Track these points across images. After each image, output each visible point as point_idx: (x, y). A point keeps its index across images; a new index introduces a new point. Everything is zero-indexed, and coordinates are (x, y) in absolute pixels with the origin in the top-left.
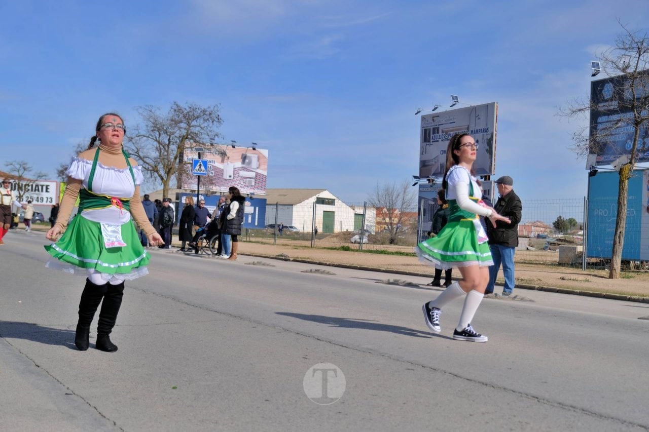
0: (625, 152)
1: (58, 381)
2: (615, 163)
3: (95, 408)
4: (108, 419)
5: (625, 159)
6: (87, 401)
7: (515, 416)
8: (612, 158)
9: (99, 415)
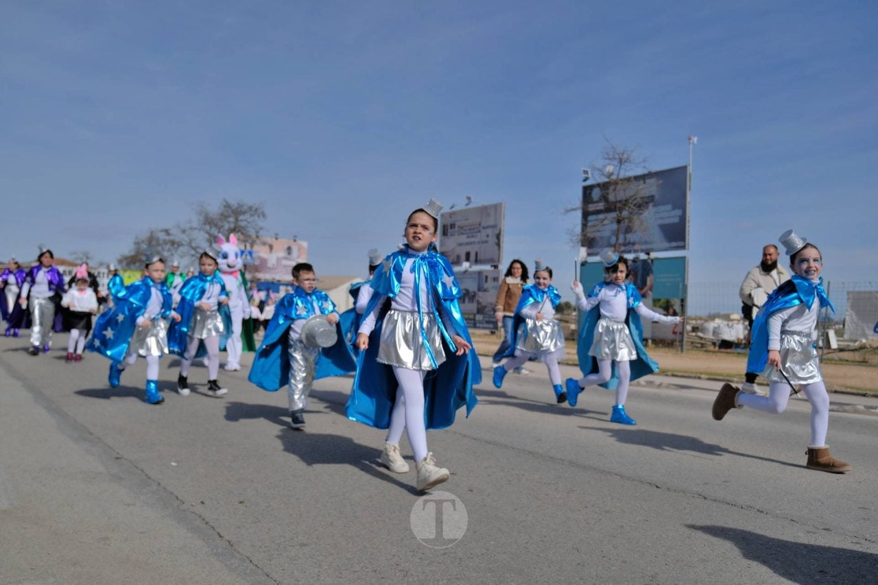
1: (110, 447)
4: (154, 481)
6: (135, 464)
9: (144, 477)
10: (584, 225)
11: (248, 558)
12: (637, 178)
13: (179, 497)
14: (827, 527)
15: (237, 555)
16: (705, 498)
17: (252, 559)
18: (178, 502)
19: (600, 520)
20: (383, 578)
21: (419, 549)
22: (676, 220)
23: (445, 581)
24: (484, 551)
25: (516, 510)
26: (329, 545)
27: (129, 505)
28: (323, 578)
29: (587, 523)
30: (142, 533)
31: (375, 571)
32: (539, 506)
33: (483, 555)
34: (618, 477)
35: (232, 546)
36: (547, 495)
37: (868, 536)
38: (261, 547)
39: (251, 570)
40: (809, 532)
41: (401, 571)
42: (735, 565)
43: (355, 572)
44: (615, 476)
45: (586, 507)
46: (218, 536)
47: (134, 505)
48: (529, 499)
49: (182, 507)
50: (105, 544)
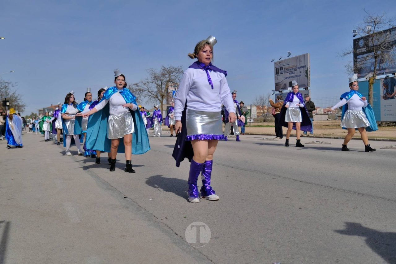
0: (371, 71)
1: (121, 192)
2: (366, 77)
3: (137, 203)
4: (143, 208)
5: (370, 75)
6: (133, 200)
7: (323, 197)
8: (365, 74)
9: (138, 206)
10: (355, 62)
12: (385, 31)
13: (155, 216)
15: (184, 243)
18: (155, 218)
19: (373, 222)
20: (258, 254)
21: (275, 239)
23: (290, 255)
24: (310, 240)
25: (326, 218)
26: (229, 237)
27: (132, 220)
28: (228, 254)
30: (139, 233)
31: (254, 250)
32: (338, 216)
33: (309, 242)
34: (382, 199)
35: (182, 239)
36: (342, 210)
39: (192, 250)
41: (267, 250)
43: (244, 251)
44: (380, 199)
45: (364, 216)
46: (175, 234)
47: (135, 220)
48: (332, 212)
49: (157, 220)
50: (124, 238)
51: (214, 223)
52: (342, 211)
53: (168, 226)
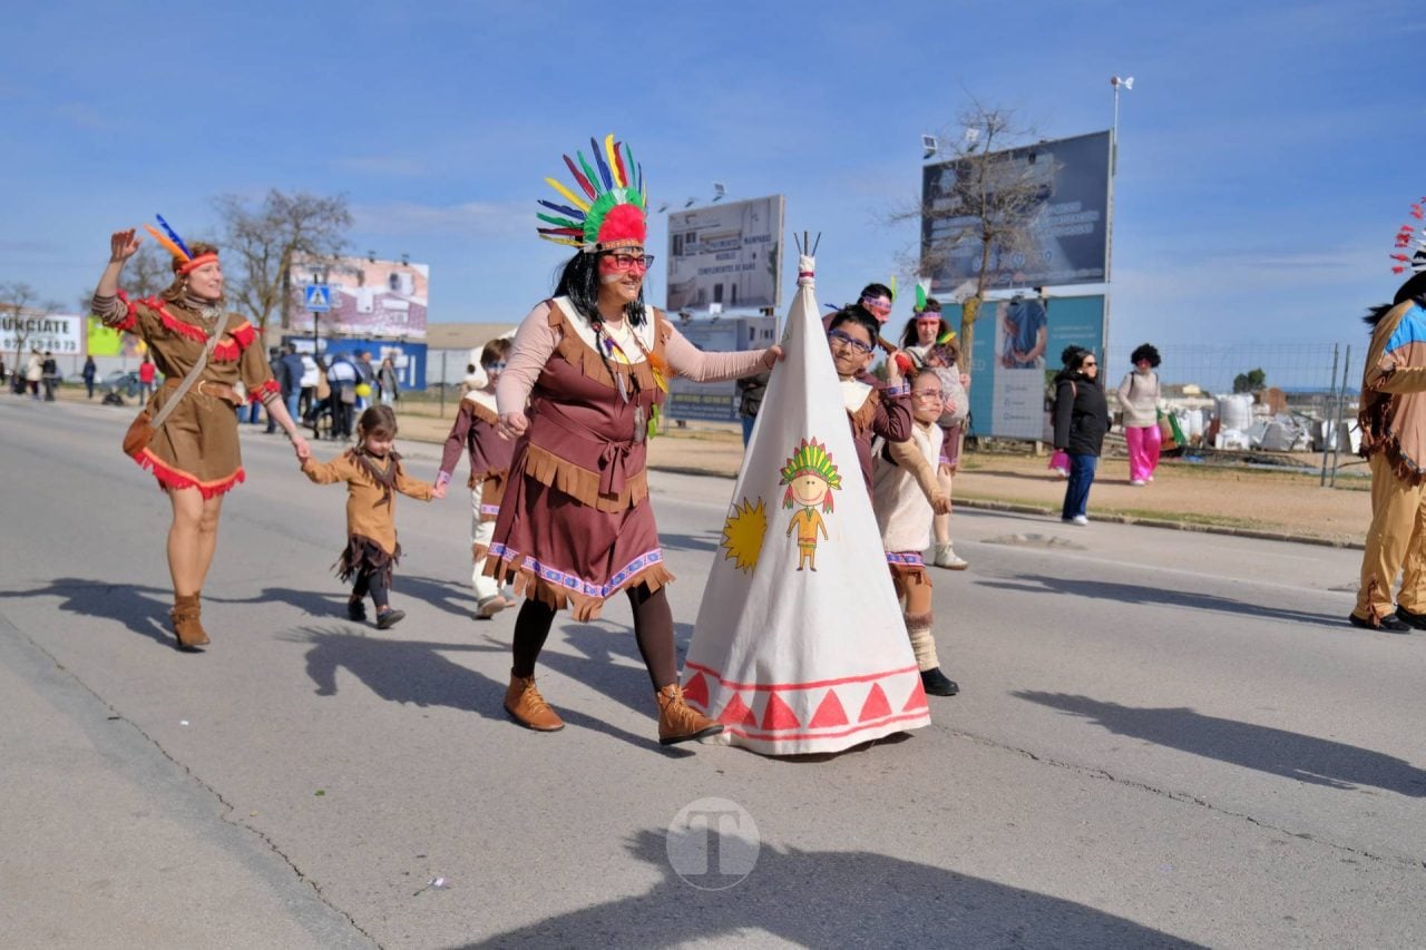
0: (970, 274)
1: (95, 695)
2: (956, 292)
3: (156, 742)
4: (178, 764)
5: (969, 287)
6: (143, 731)
8: (952, 282)
9: (162, 757)
11: (347, 914)
13: (224, 797)
14: (1305, 831)
15: (328, 908)
16: (1112, 778)
17: (353, 916)
18: (224, 806)
19: (935, 825)
22: (1089, 229)
26: (482, 886)
27: (138, 815)
29: (913, 833)
30: (164, 870)
32: (835, 801)
34: (970, 739)
35: (319, 892)
36: (849, 777)
37: (1369, 848)
38: (368, 894)
39: (354, 939)
40: (1274, 842)
41: (603, 933)
42: (1149, 908)
43: (527, 938)
44: (965, 737)
45: (913, 801)
46: (295, 873)
47: (147, 815)
48: (818, 788)
49: (232, 817)
50: (103, 894)
51: (433, 826)
52: (847, 781)
53: (268, 840)
